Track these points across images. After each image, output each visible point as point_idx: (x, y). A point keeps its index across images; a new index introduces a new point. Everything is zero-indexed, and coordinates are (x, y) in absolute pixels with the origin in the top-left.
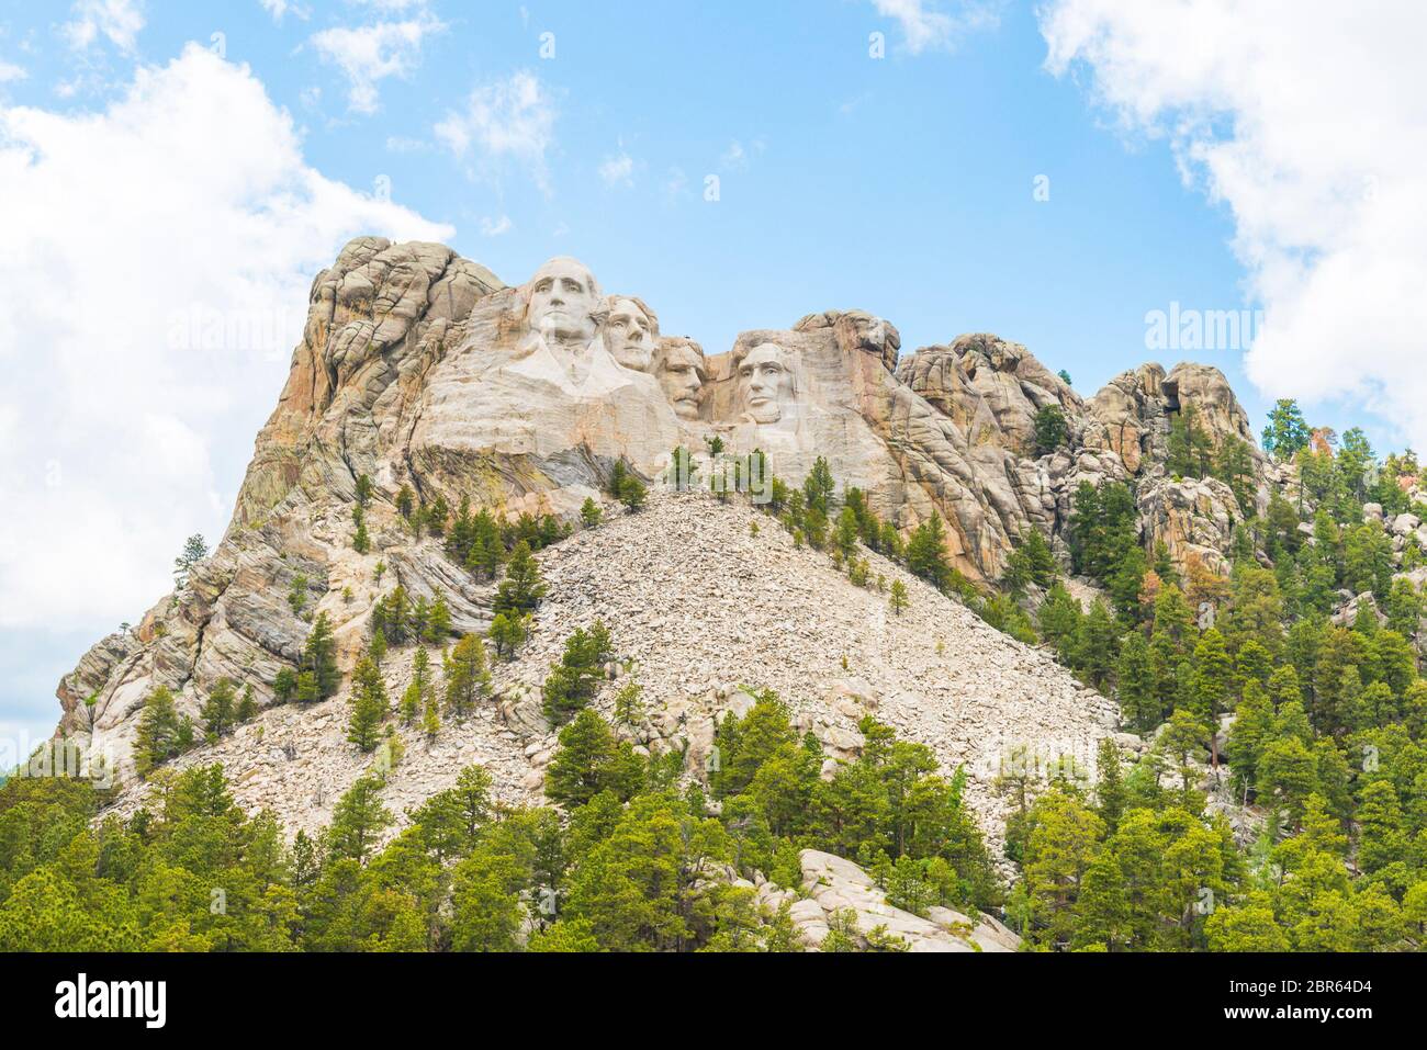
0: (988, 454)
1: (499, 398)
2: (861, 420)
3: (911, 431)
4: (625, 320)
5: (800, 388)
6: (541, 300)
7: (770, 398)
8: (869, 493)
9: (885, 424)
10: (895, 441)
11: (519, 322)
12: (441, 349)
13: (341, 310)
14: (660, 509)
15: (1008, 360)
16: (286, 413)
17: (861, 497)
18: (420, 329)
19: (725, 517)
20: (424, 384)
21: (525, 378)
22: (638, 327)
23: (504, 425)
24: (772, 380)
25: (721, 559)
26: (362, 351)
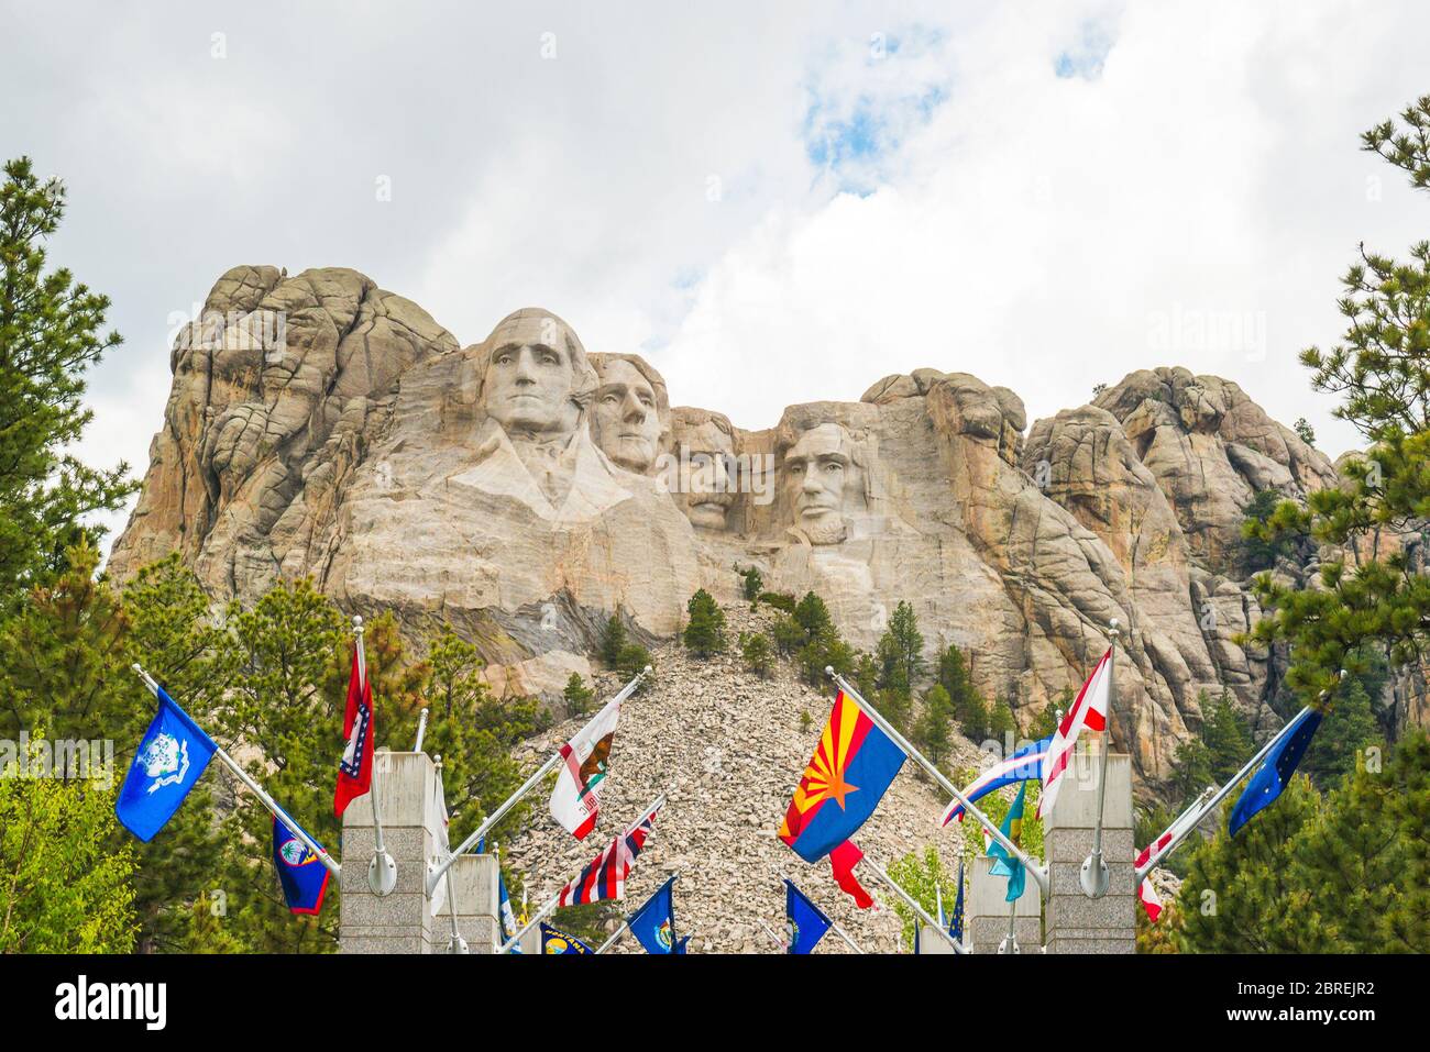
0: (1164, 577)
1: (448, 526)
2: (965, 542)
3: (1038, 559)
4: (620, 392)
5: (876, 491)
6: (502, 374)
7: (832, 507)
8: (975, 654)
9: (1001, 549)
10: (1014, 574)
11: (470, 405)
12: (361, 444)
13: (220, 386)
14: (674, 690)
15: (1205, 416)
16: (146, 533)
17: (963, 660)
18: (328, 408)
19: (765, 700)
20: (340, 498)
21: (483, 493)
22: (638, 404)
23: (456, 565)
24: (837, 479)
25: (758, 769)
26: (254, 451)
